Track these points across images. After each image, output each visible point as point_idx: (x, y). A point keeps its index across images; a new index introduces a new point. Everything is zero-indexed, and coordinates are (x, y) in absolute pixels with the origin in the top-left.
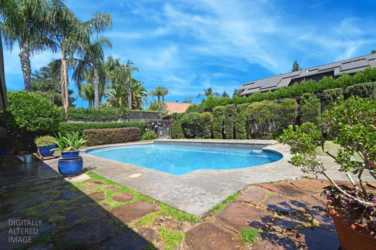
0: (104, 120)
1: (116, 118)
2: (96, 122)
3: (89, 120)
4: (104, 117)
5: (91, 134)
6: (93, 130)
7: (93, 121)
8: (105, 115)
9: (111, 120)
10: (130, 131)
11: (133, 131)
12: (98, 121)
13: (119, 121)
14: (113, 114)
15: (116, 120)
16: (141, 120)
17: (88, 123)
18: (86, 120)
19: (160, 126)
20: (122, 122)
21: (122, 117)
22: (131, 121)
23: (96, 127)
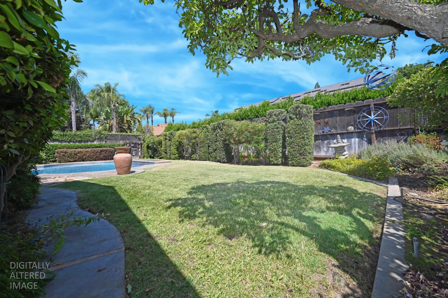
0: (80, 142)
1: (91, 139)
2: (71, 143)
3: (65, 141)
4: (79, 139)
5: (62, 153)
6: (64, 150)
7: (69, 142)
8: (80, 137)
9: (87, 141)
10: (101, 151)
11: (105, 152)
12: (74, 142)
13: (95, 143)
14: (89, 137)
15: (93, 141)
16: (120, 142)
17: (64, 144)
18: (61, 141)
19: (133, 147)
20: (98, 143)
21: (98, 139)
22: (108, 143)
23: (69, 148)
